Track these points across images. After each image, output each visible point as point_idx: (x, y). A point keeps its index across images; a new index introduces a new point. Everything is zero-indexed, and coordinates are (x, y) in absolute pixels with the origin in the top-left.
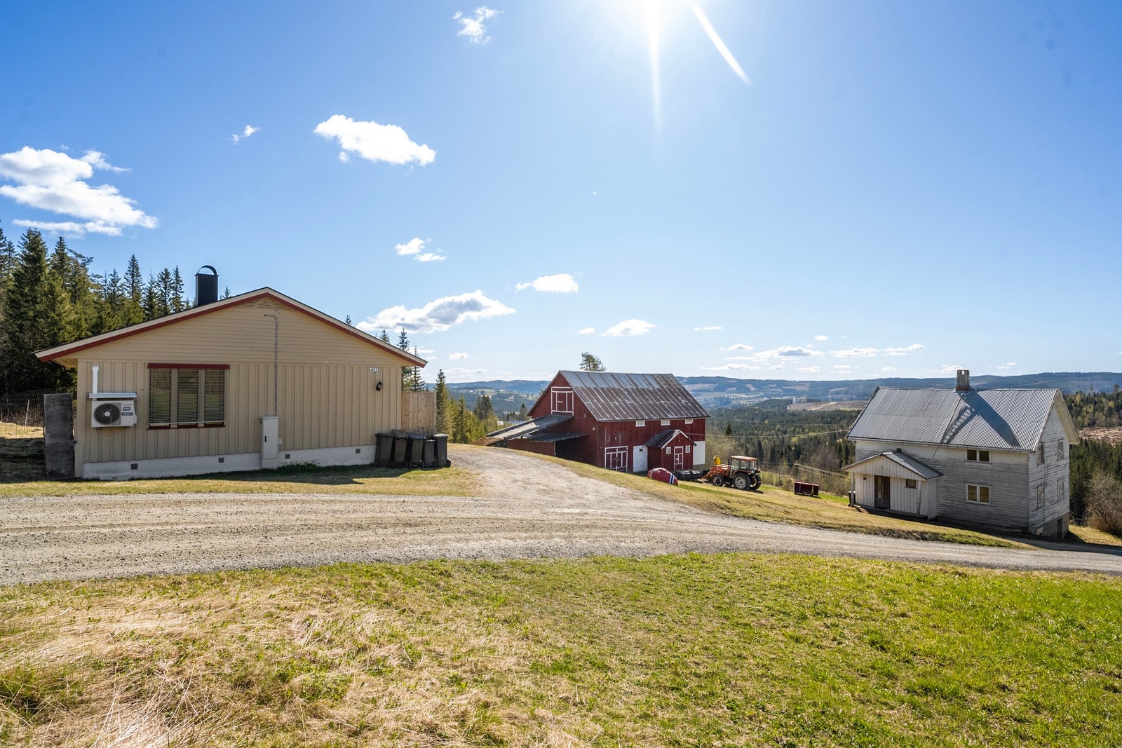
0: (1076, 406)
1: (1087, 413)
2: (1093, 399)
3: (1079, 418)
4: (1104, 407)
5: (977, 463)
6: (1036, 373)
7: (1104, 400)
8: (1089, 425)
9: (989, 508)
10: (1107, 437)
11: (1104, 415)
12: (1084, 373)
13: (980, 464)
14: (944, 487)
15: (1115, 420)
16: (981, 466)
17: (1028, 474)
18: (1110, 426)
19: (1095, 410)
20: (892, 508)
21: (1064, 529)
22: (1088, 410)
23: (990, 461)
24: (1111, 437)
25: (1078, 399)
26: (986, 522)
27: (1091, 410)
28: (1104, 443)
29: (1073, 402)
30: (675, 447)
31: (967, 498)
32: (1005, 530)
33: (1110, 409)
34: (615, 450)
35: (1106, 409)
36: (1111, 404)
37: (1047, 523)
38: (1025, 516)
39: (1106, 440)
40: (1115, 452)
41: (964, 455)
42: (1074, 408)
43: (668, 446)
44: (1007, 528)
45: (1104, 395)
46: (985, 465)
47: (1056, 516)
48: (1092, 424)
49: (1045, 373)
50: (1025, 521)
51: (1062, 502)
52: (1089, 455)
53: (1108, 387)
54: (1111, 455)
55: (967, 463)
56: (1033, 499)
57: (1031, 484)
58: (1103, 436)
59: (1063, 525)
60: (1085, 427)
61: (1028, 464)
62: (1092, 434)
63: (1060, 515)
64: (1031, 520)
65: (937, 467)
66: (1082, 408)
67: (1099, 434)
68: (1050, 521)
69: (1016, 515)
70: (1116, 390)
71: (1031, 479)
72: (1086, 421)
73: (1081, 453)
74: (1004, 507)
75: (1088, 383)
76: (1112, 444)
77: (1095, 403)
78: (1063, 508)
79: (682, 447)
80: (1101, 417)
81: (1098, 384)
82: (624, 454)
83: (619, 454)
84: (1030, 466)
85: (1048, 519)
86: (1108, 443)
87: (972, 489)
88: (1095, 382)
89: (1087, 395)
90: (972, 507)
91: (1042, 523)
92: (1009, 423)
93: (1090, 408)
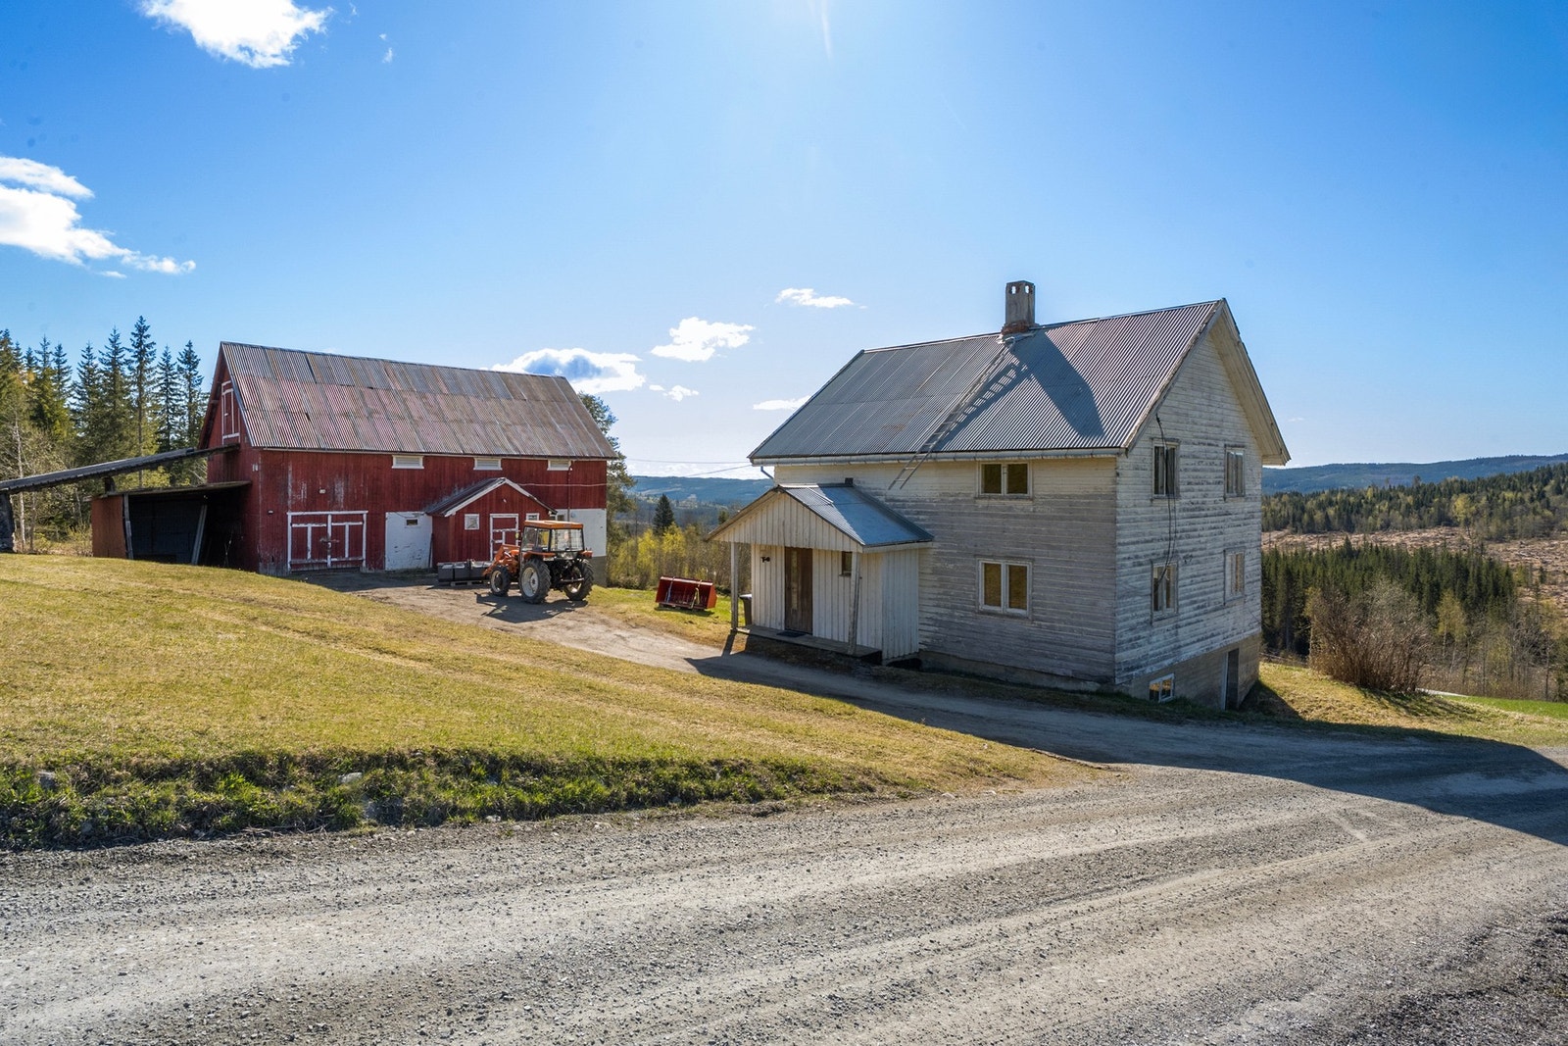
0: (1366, 503)
1: (1380, 511)
2: (1387, 493)
3: (1370, 518)
4: (1401, 504)
5: (1003, 501)
6: (1322, 465)
7: (1401, 495)
8: (1382, 528)
9: (1027, 626)
10: (1403, 543)
11: (1401, 514)
12: (1379, 465)
13: (1008, 503)
14: (935, 571)
15: (1414, 520)
16: (1010, 508)
17: (1115, 521)
18: (1408, 528)
19: (1390, 508)
20: (816, 633)
21: (1243, 676)
22: (1382, 507)
23: (1030, 492)
24: (1409, 543)
25: (1369, 494)
26: (1019, 665)
27: (1384, 509)
28: (1399, 551)
29: (1363, 498)
30: (494, 516)
31: (981, 600)
32: (1062, 685)
33: (1408, 506)
34: (324, 519)
35: (1403, 505)
36: (1410, 499)
37: (1186, 663)
38: (1107, 643)
39: (1403, 547)
40: (1412, 561)
41: (974, 481)
42: (1364, 505)
43: (470, 509)
44: (1067, 678)
45: (1402, 488)
46: (1020, 505)
47: (1217, 644)
48: (1386, 527)
49: (1333, 465)
50: (1105, 657)
51: (1237, 608)
52: (1379, 566)
53: (1408, 481)
54: (1408, 565)
55: (982, 503)
56: (1135, 592)
57: (1124, 552)
58: (1399, 541)
59: (1241, 667)
60: (1377, 530)
61: (1115, 492)
62: (1386, 539)
63: (1231, 640)
64: (1122, 656)
65: (922, 520)
66: (1374, 505)
67: (1393, 540)
68: (1196, 657)
69: (1088, 642)
70: (1416, 482)
71: (1126, 534)
72: (1379, 523)
73: (1370, 564)
74: (1059, 621)
75: (1384, 477)
76: (1410, 553)
77: (1391, 499)
78: (1243, 621)
79: (516, 516)
80: (1397, 517)
81: (1397, 478)
82: (356, 532)
83: (338, 532)
84: (1124, 496)
85: (1195, 650)
86: (1404, 551)
87: (991, 571)
88: (1391, 476)
89: (1380, 489)
90: (991, 621)
91: (1166, 663)
92: (1093, 388)
93: (1384, 506)
